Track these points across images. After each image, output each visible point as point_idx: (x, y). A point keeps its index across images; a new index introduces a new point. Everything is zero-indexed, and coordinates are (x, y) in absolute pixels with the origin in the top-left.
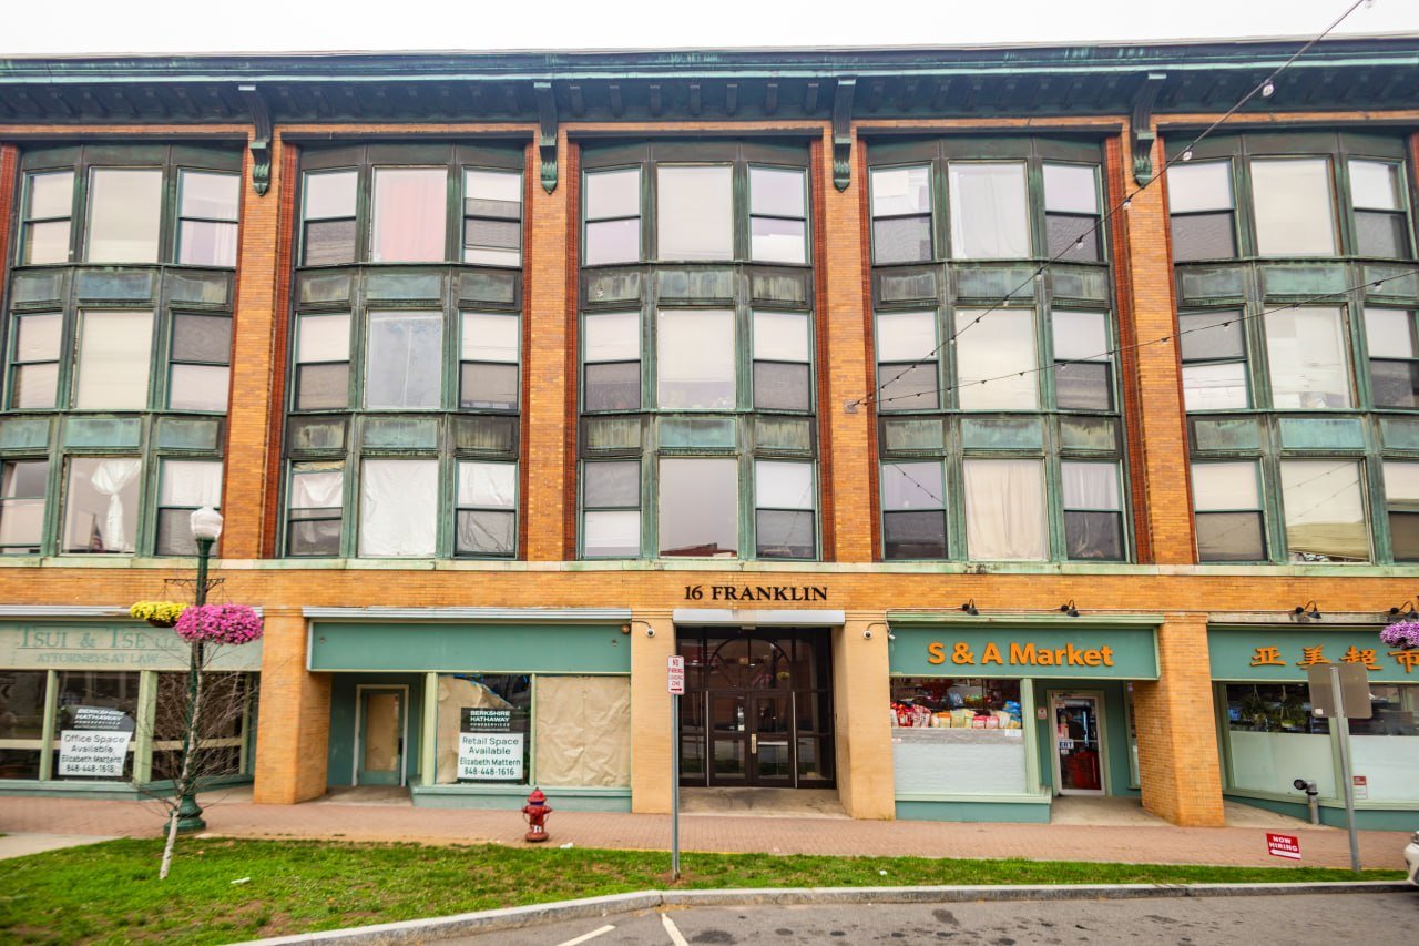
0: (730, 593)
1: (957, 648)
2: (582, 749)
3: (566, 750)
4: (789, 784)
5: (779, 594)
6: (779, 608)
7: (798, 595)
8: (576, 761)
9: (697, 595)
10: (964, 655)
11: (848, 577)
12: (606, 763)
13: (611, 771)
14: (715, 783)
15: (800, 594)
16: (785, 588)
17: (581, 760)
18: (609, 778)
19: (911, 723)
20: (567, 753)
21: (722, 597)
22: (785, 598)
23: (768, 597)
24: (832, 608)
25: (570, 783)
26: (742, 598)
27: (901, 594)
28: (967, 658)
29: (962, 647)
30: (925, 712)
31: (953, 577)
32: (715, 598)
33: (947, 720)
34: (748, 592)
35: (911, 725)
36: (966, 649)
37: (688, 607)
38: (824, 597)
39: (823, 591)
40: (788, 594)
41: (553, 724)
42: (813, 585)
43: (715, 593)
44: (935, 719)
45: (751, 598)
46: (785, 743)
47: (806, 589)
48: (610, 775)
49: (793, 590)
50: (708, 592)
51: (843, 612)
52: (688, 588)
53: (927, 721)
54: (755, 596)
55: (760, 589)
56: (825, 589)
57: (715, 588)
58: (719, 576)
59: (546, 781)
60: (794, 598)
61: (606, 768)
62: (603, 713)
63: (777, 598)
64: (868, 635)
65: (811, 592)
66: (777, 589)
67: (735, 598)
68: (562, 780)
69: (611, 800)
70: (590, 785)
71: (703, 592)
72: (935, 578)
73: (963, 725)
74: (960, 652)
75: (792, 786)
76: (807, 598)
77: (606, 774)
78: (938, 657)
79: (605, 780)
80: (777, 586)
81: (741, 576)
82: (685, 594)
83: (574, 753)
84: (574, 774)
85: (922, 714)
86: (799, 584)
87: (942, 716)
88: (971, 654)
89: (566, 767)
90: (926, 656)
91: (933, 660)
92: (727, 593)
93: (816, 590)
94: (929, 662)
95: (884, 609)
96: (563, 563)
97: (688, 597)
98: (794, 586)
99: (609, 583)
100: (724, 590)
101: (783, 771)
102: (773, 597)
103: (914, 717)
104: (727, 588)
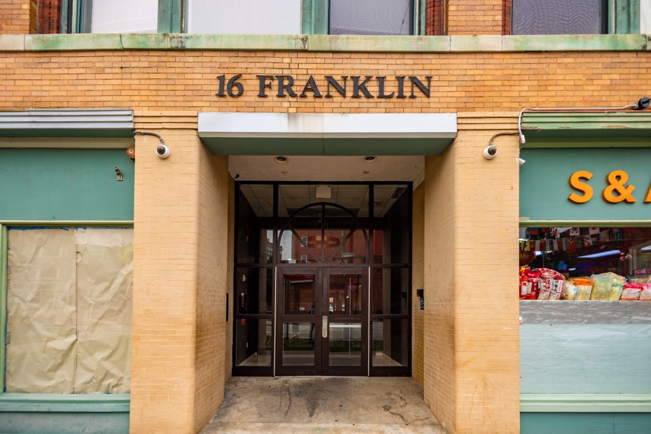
0: (286, 87)
1: (612, 178)
2: (72, 338)
3: (50, 339)
4: (361, 372)
5: (360, 89)
6: (358, 110)
7: (388, 91)
8: (66, 354)
9: (235, 90)
10: (621, 189)
11: (463, 59)
12: (107, 358)
13: (114, 371)
14: (284, 371)
15: (391, 88)
16: (368, 79)
17: (73, 354)
18: (111, 381)
19: (536, 293)
20: (52, 344)
21: (272, 93)
22: (369, 96)
23: (343, 93)
24: (439, 110)
25: (54, 389)
26: (303, 96)
27: (543, 87)
28: (625, 194)
29: (618, 177)
30: (557, 278)
31: (624, 57)
32: (262, 95)
33: (586, 288)
34: (311, 86)
35: (536, 297)
36: (624, 179)
37: (220, 109)
38: (428, 95)
39: (425, 84)
40: (373, 88)
41: (33, 301)
42: (410, 73)
43: (263, 87)
44: (571, 288)
45: (318, 96)
46: (359, 326)
47: (400, 79)
48: (113, 376)
49: (381, 80)
50: (251, 85)
51: (454, 116)
52: (221, 79)
53: (559, 290)
54: (323, 91)
55: (330, 80)
56: (429, 79)
57: (262, 78)
58: (269, 60)
59: (21, 386)
60: (381, 96)
61: (107, 365)
62: (103, 286)
63: (356, 96)
64: (492, 152)
65: (407, 84)
66: (355, 79)
67: (293, 95)
68: (44, 384)
69: (102, 418)
70: (83, 392)
71: (245, 88)
72: (596, 58)
73: (608, 294)
74: (615, 184)
75: (364, 374)
76: (401, 96)
77: (107, 375)
78: (583, 192)
79: (106, 383)
80: (356, 73)
81: (301, 59)
82: (216, 87)
83: (62, 344)
84: (63, 374)
85: (552, 281)
86: (389, 68)
87: (581, 283)
88: (631, 188)
89: (51, 364)
90: (566, 192)
91: (576, 197)
92: (281, 87)
93: (414, 80)
94: (569, 200)
95: (516, 109)
96: (29, 37)
97: (221, 95)
98: (382, 74)
99: (102, 71)
100: (276, 83)
101: (355, 350)
102: (349, 94)
103: (542, 285)
104: (281, 78)
